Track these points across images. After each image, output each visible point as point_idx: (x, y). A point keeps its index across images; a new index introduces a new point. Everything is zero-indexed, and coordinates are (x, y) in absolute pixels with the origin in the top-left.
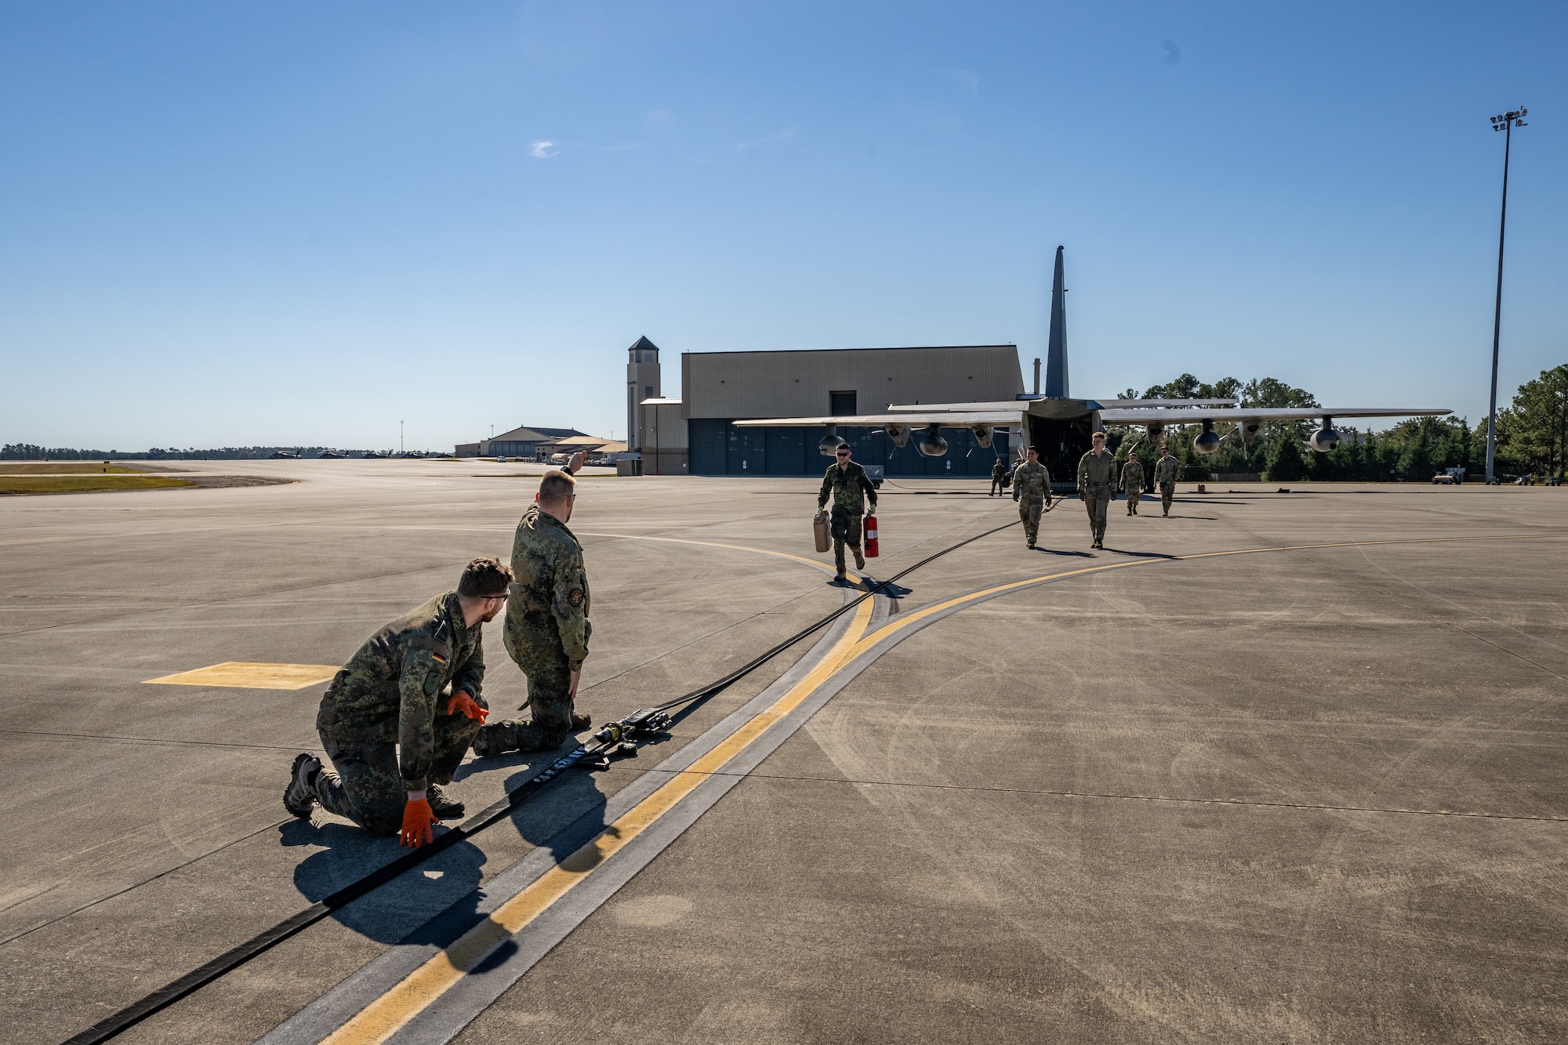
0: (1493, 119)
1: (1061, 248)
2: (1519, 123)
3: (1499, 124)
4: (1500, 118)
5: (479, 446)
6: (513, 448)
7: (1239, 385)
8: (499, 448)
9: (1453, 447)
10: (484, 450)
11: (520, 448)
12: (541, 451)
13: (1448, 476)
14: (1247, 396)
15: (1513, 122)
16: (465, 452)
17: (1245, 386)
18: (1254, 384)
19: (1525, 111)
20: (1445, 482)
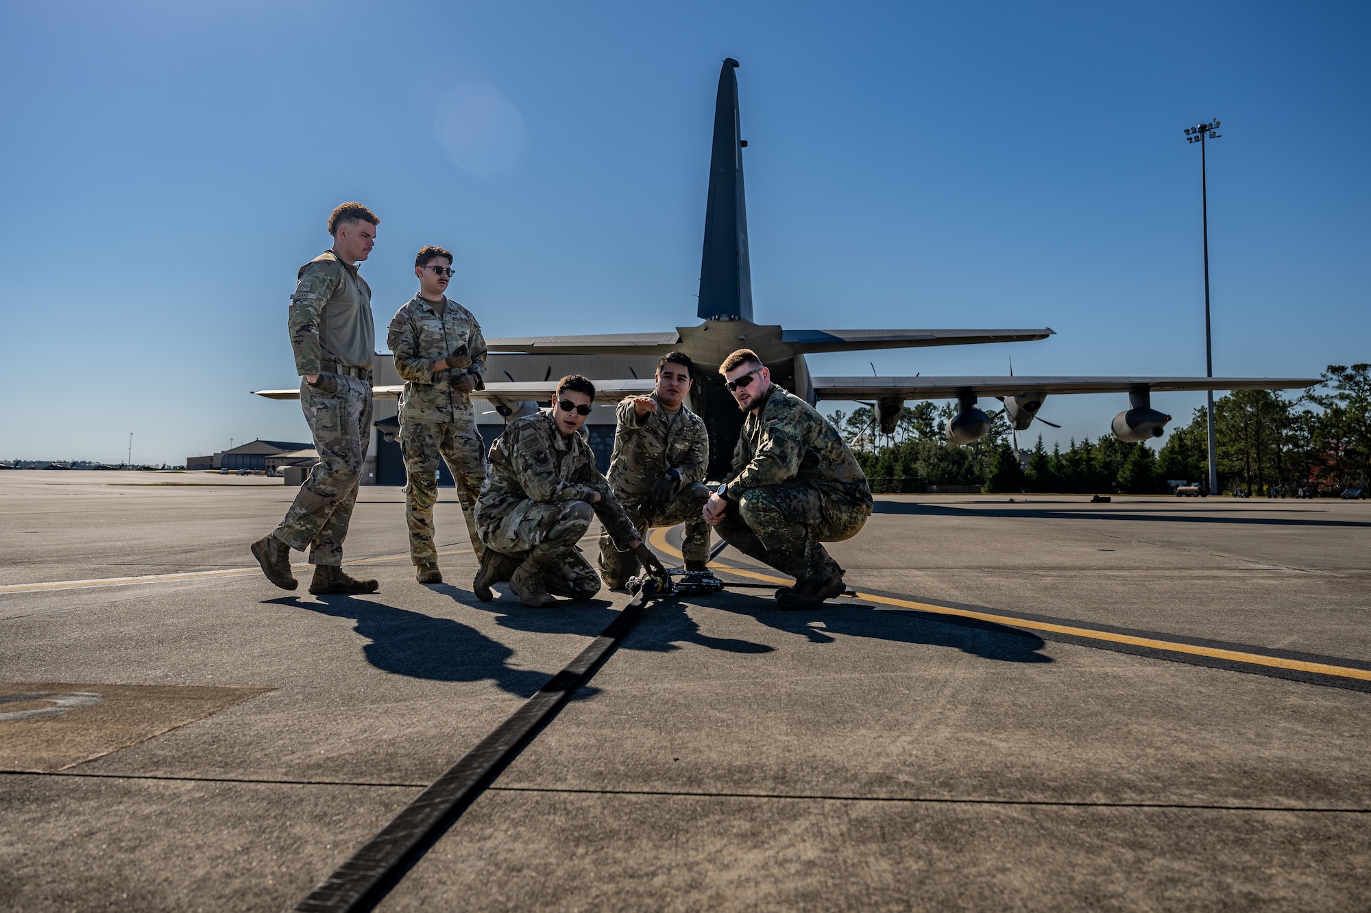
0: (1187, 131)
1: (730, 66)
2: (1213, 136)
3: (1193, 136)
4: (1194, 131)
5: (211, 458)
6: (247, 461)
7: (935, 408)
8: (232, 461)
9: (1173, 459)
10: (216, 463)
11: (254, 461)
12: (271, 464)
13: (1192, 487)
14: (943, 418)
15: (1207, 134)
16: (196, 464)
17: (940, 409)
18: (948, 407)
19: (1219, 123)
20: (1188, 494)
